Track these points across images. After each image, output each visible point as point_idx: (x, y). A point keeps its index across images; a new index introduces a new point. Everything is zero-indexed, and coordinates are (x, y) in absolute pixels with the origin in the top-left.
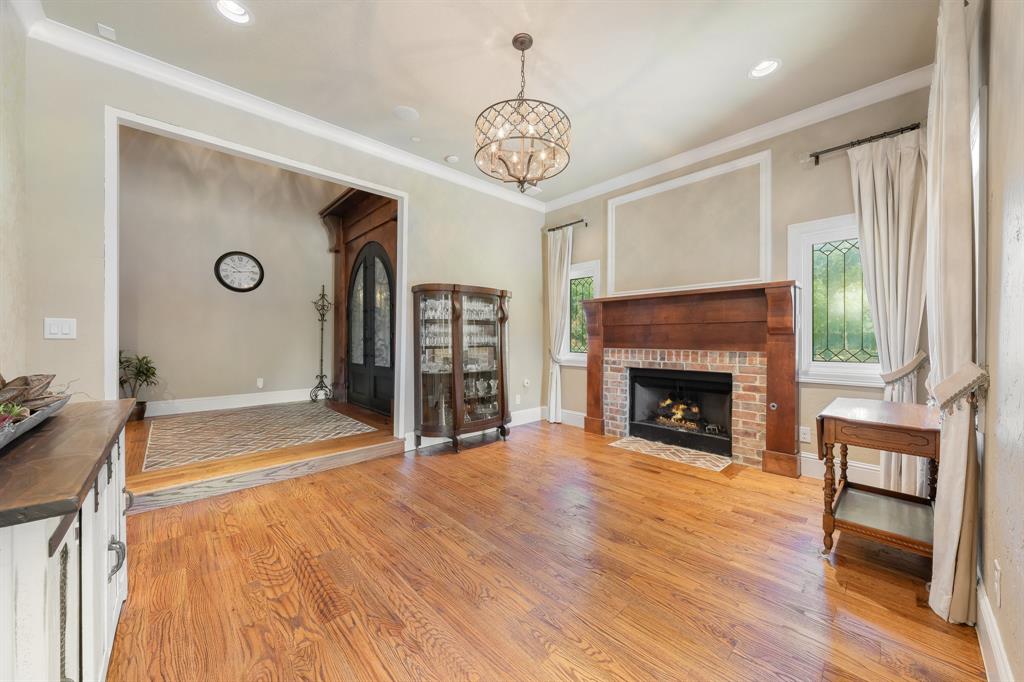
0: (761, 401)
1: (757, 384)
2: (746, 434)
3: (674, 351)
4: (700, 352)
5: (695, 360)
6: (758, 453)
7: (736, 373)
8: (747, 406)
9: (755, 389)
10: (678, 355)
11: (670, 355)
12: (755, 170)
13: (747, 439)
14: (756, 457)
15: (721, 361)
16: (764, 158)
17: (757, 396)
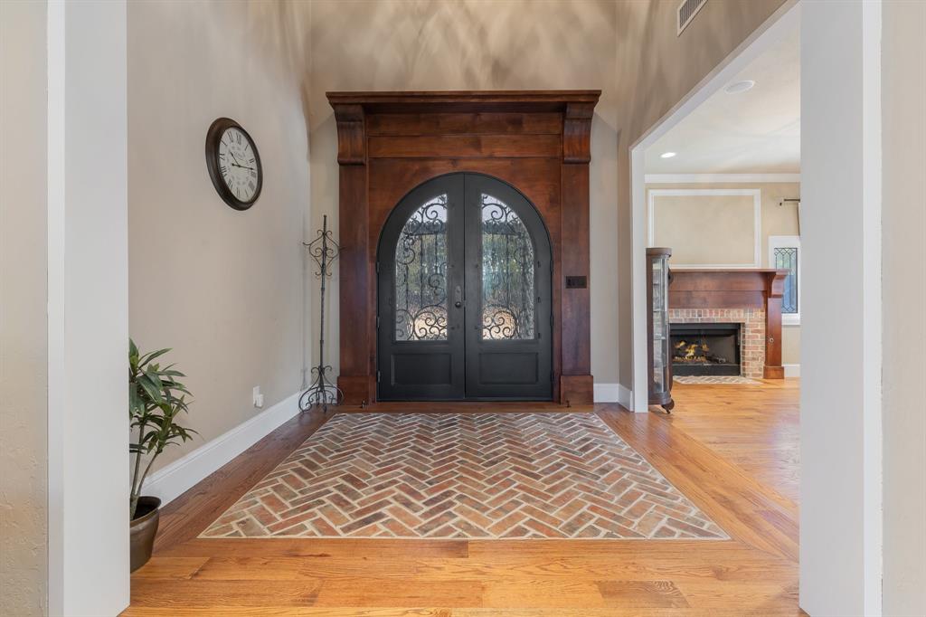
0: (761, 338)
1: (759, 328)
2: (754, 359)
3: (708, 310)
4: (726, 310)
5: (722, 315)
6: (760, 370)
7: (747, 323)
8: (754, 342)
9: (758, 331)
10: (711, 312)
11: (705, 312)
12: (751, 198)
13: (754, 362)
14: (759, 372)
15: (739, 315)
16: (757, 192)
17: (759, 335)
